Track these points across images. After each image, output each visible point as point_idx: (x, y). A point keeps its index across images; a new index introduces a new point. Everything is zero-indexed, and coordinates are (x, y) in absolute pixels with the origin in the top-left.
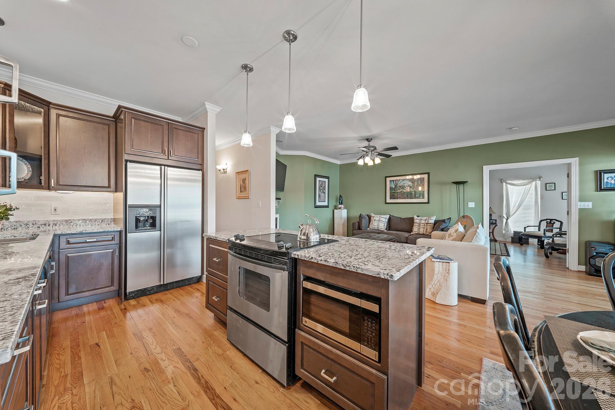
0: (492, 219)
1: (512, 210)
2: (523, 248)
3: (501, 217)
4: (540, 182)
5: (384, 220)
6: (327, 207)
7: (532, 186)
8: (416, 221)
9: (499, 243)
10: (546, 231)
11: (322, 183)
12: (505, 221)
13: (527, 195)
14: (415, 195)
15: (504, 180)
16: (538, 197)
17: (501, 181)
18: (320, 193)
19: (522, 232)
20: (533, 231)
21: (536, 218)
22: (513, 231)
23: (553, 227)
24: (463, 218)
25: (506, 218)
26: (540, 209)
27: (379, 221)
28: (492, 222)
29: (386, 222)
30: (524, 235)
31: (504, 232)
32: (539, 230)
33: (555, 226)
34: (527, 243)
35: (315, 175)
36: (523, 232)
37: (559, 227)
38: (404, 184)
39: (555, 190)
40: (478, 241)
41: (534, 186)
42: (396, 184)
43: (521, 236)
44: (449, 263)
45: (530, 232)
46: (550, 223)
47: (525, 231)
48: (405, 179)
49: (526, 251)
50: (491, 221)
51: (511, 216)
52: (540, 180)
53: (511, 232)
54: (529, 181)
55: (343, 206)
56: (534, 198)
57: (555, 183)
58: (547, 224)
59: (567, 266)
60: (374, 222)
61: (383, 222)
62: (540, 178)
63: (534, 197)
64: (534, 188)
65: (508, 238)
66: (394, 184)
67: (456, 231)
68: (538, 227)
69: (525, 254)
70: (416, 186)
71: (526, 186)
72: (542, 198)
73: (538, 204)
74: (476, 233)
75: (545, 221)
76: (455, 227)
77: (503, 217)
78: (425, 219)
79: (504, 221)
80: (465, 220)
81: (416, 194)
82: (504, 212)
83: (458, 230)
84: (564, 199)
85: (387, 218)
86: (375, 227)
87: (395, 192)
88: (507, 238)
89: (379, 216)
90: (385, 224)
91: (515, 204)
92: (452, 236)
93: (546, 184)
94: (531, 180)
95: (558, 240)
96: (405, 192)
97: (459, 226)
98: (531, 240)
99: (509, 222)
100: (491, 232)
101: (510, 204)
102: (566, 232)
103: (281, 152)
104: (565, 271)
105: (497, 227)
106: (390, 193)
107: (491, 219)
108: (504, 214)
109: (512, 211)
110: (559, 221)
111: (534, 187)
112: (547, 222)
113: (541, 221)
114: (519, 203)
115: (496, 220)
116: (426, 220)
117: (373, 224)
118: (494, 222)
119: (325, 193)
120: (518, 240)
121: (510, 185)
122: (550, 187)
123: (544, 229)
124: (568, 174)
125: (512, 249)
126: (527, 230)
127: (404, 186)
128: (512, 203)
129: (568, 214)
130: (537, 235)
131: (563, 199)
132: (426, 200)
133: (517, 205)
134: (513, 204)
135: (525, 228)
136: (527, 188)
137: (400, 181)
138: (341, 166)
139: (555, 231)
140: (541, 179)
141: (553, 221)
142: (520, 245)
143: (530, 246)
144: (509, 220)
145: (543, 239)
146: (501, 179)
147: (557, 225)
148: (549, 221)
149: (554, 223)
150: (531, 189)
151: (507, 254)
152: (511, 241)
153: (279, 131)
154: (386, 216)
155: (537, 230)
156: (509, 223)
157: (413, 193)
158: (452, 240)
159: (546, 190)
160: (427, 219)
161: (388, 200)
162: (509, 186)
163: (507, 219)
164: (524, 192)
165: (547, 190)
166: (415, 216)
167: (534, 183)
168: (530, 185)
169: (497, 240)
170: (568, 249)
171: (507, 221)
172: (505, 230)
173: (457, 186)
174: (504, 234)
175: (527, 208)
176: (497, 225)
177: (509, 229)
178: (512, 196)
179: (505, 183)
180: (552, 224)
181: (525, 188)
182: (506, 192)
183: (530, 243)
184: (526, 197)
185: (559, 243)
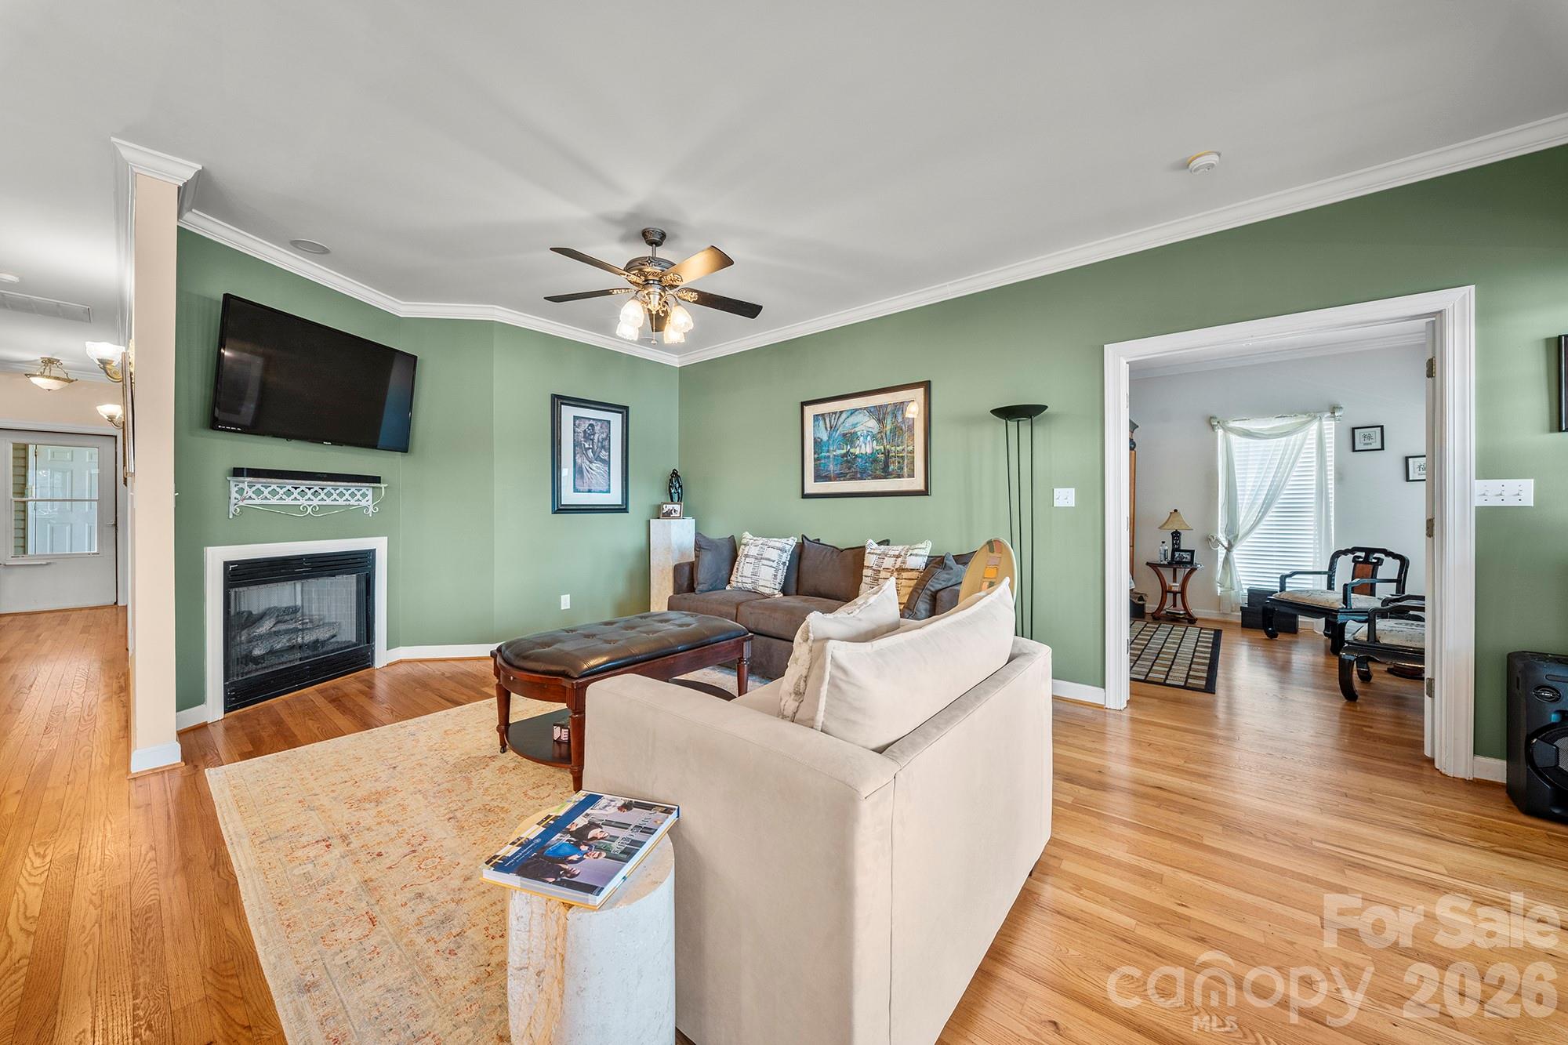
0: (1182, 548)
1: (1245, 518)
2: (1279, 645)
3: (1210, 541)
4: (1333, 422)
5: (774, 554)
6: (623, 509)
7: (1309, 437)
8: (870, 560)
9: (1202, 629)
10: (1349, 589)
11: (591, 425)
12: (1224, 556)
13: (1292, 466)
14: (886, 465)
15: (1219, 418)
16: (1326, 475)
17: (1210, 423)
18: (579, 461)
19: (1272, 593)
20: (1309, 589)
21: (1320, 543)
22: (1248, 587)
23: (1375, 578)
24: (990, 551)
25: (1226, 545)
26: (1332, 514)
27: (759, 558)
28: (1181, 557)
29: (784, 563)
30: (1279, 602)
31: (1219, 592)
32: (1330, 587)
33: (1382, 572)
34: (1292, 629)
35: (555, 397)
36: (1278, 591)
37: (1395, 577)
38: (855, 426)
39: (1382, 449)
41: (1315, 436)
42: (831, 427)
43: (1269, 606)
45: (1299, 596)
46: (1367, 560)
47: (1283, 589)
48: (856, 410)
49: (1287, 659)
50: (1177, 554)
51: (1243, 537)
52: (1334, 417)
53: (1242, 589)
54: (1298, 421)
55: (677, 507)
56: (1314, 478)
57: (1382, 427)
58: (1355, 566)
59: (1427, 753)
60: (742, 564)
61: (771, 563)
62: (1333, 409)
63: (1314, 473)
64: (1314, 446)
65: (1232, 611)
66: (826, 428)
68: (1327, 575)
69: (1283, 667)
70: (888, 433)
71: (1290, 437)
72: (1340, 477)
73: (1327, 498)
75: (1351, 557)
77: (1217, 540)
78: (897, 553)
79: (1219, 556)
80: (995, 558)
81: (891, 460)
82: (1219, 527)
84: (1411, 479)
85: (788, 547)
86: (745, 580)
87: (829, 457)
88: (1227, 611)
89: (761, 541)
90: (777, 570)
91: (1252, 497)
93: (1353, 429)
94: (1304, 418)
95: (1391, 631)
96: (856, 456)
98: (1304, 621)
99: (1235, 556)
100: (1179, 593)
101: (1239, 497)
102: (1422, 598)
103: (402, 308)
104: (1417, 775)
105: (1195, 573)
106: (815, 460)
107: (1179, 550)
108: (1219, 531)
109: (1243, 521)
110: (1395, 557)
111: (1314, 441)
112: (1355, 560)
113: (1337, 555)
114: (1267, 495)
115: (1192, 552)
116: (898, 557)
117: (740, 570)
118: (1187, 556)
119: (607, 463)
120: (1260, 619)
121: (1239, 435)
122: (1367, 441)
123: (1345, 585)
124: (1432, 365)
126: (1292, 585)
127: (855, 433)
128: (1244, 495)
129: (1430, 533)
130: (1322, 604)
131: (1408, 480)
132: (917, 483)
133: (1261, 501)
134: (1247, 497)
135: (1283, 578)
136: (1291, 443)
137: (844, 416)
138: (683, 371)
139: (1385, 591)
140: (1336, 414)
141: (1376, 555)
142: (1266, 636)
143: (1299, 642)
144: (1235, 552)
145: (1341, 618)
146: (1211, 415)
147: (1389, 568)
148: (1363, 554)
149: (1380, 561)
150: (1305, 446)
152: (1238, 622)
153: (190, 174)
154: (784, 540)
155: (1324, 587)
156: (1236, 560)
157: (881, 457)
159: (1354, 450)
160: (902, 554)
161: (812, 487)
162: (1233, 437)
163: (1229, 549)
164: (1282, 459)
165: (1356, 449)
166: (871, 541)
167: (1314, 427)
168: (1300, 436)
169: (1196, 616)
170: (1431, 680)
171: (1227, 554)
172: (1222, 586)
173: (1012, 424)
174: (1219, 598)
175: (1292, 511)
176: (1196, 569)
177: (1235, 582)
178: (1246, 473)
179: (1223, 428)
180: (1371, 567)
181: (1287, 445)
182: (1225, 459)
183: (1300, 631)
184: (1288, 476)
185: (1395, 641)
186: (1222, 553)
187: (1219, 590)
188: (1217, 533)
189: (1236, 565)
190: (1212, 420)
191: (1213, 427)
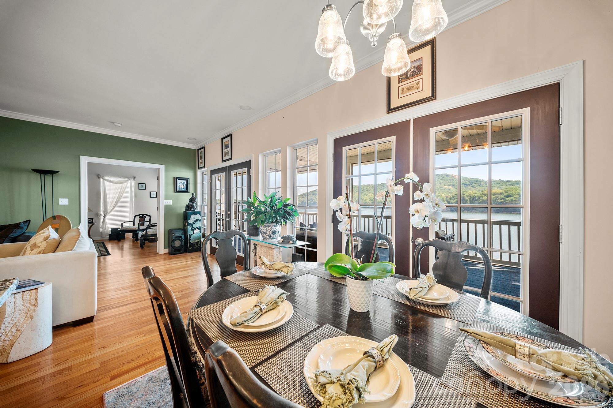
1: (109, 207)
2: (121, 244)
3: (98, 214)
4: (134, 181)
9: (97, 243)
12: (103, 219)
13: (123, 192)
15: (101, 175)
16: (132, 194)
17: (98, 177)
19: (119, 228)
20: (129, 226)
21: (131, 212)
22: (111, 228)
23: (144, 221)
24: (53, 219)
26: (134, 205)
28: (89, 221)
30: (121, 231)
32: (134, 225)
34: (124, 238)
36: (121, 228)
37: (149, 221)
39: (145, 189)
40: (81, 247)
41: (129, 184)
43: (118, 232)
44: (37, 288)
45: (127, 228)
46: (142, 217)
47: (122, 227)
49: (122, 246)
51: (109, 213)
53: (109, 229)
54: (125, 180)
57: (146, 184)
58: (140, 219)
59: (158, 252)
62: (134, 178)
63: (129, 195)
64: (129, 187)
65: (106, 236)
67: (46, 239)
68: (133, 222)
69: (122, 248)
71: (123, 184)
72: (136, 196)
73: (133, 201)
74: (79, 238)
75: (139, 216)
76: (42, 233)
77: (101, 214)
79: (101, 219)
80: (57, 221)
82: (101, 210)
83: (49, 237)
84: (152, 197)
88: (104, 236)
91: (112, 200)
92: (39, 247)
93: (139, 184)
94: (127, 179)
95: (150, 231)
97: (50, 231)
98: (127, 235)
101: (108, 201)
102: (156, 224)
104: (156, 256)
105: (93, 225)
107: (89, 218)
108: (101, 211)
109: (109, 208)
110: (149, 216)
112: (140, 217)
113: (135, 216)
114: (116, 200)
118: (91, 220)
120: (115, 237)
121: (108, 182)
122: (142, 187)
123: (138, 224)
124: (158, 177)
125: (109, 247)
126: (125, 225)
128: (109, 200)
129: (158, 210)
130: (132, 229)
133: (115, 202)
135: (122, 224)
136: (123, 186)
139: (146, 224)
141: (144, 216)
142: (117, 241)
143: (126, 240)
144: (106, 218)
145: (137, 232)
146: (98, 175)
147: (147, 219)
148: (142, 216)
149: (145, 217)
150: (127, 188)
151: (107, 253)
152: (109, 239)
155: (132, 225)
156: (107, 220)
158: (39, 253)
159: (139, 189)
162: (106, 182)
163: (104, 217)
164: (120, 190)
167: (129, 182)
168: (125, 184)
170: (158, 238)
171: (104, 218)
172: (102, 228)
173: (42, 176)
174: (101, 233)
175: (123, 205)
176: (94, 224)
177: (107, 227)
178: (110, 193)
179: (102, 179)
180: (143, 219)
181: (122, 186)
182: (103, 188)
183: (126, 238)
184: (122, 195)
185: (151, 233)
186: (102, 218)
187: (101, 230)
188: (100, 212)
189: (107, 222)
190: (99, 176)
191: (99, 178)
